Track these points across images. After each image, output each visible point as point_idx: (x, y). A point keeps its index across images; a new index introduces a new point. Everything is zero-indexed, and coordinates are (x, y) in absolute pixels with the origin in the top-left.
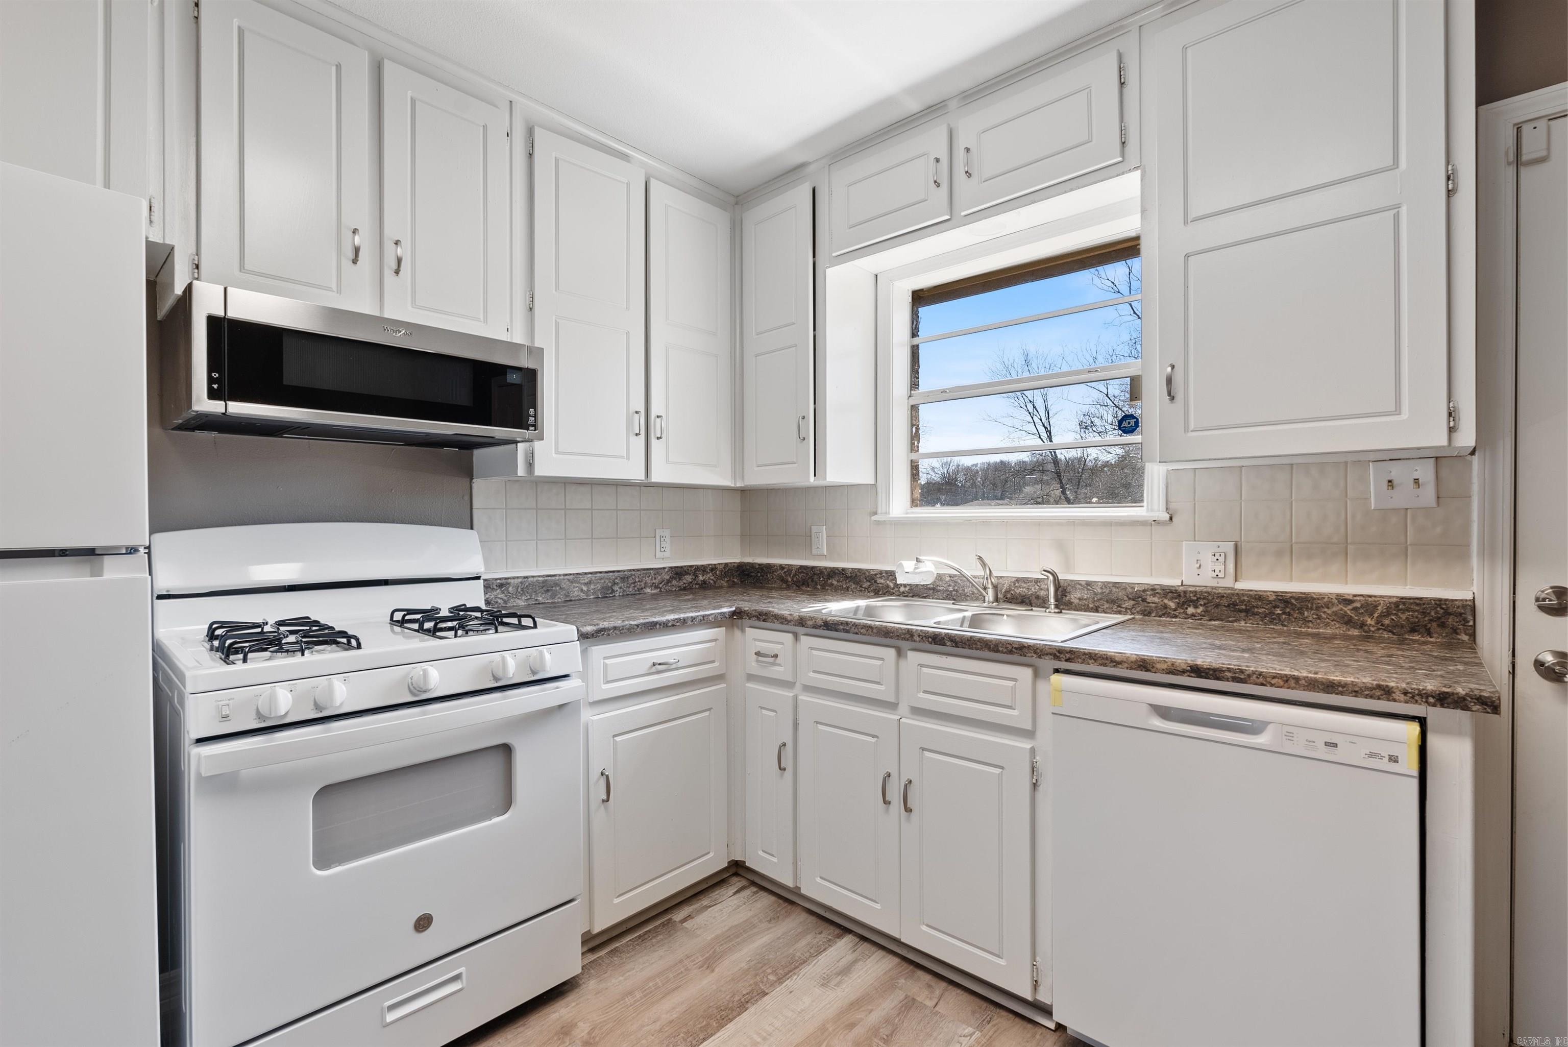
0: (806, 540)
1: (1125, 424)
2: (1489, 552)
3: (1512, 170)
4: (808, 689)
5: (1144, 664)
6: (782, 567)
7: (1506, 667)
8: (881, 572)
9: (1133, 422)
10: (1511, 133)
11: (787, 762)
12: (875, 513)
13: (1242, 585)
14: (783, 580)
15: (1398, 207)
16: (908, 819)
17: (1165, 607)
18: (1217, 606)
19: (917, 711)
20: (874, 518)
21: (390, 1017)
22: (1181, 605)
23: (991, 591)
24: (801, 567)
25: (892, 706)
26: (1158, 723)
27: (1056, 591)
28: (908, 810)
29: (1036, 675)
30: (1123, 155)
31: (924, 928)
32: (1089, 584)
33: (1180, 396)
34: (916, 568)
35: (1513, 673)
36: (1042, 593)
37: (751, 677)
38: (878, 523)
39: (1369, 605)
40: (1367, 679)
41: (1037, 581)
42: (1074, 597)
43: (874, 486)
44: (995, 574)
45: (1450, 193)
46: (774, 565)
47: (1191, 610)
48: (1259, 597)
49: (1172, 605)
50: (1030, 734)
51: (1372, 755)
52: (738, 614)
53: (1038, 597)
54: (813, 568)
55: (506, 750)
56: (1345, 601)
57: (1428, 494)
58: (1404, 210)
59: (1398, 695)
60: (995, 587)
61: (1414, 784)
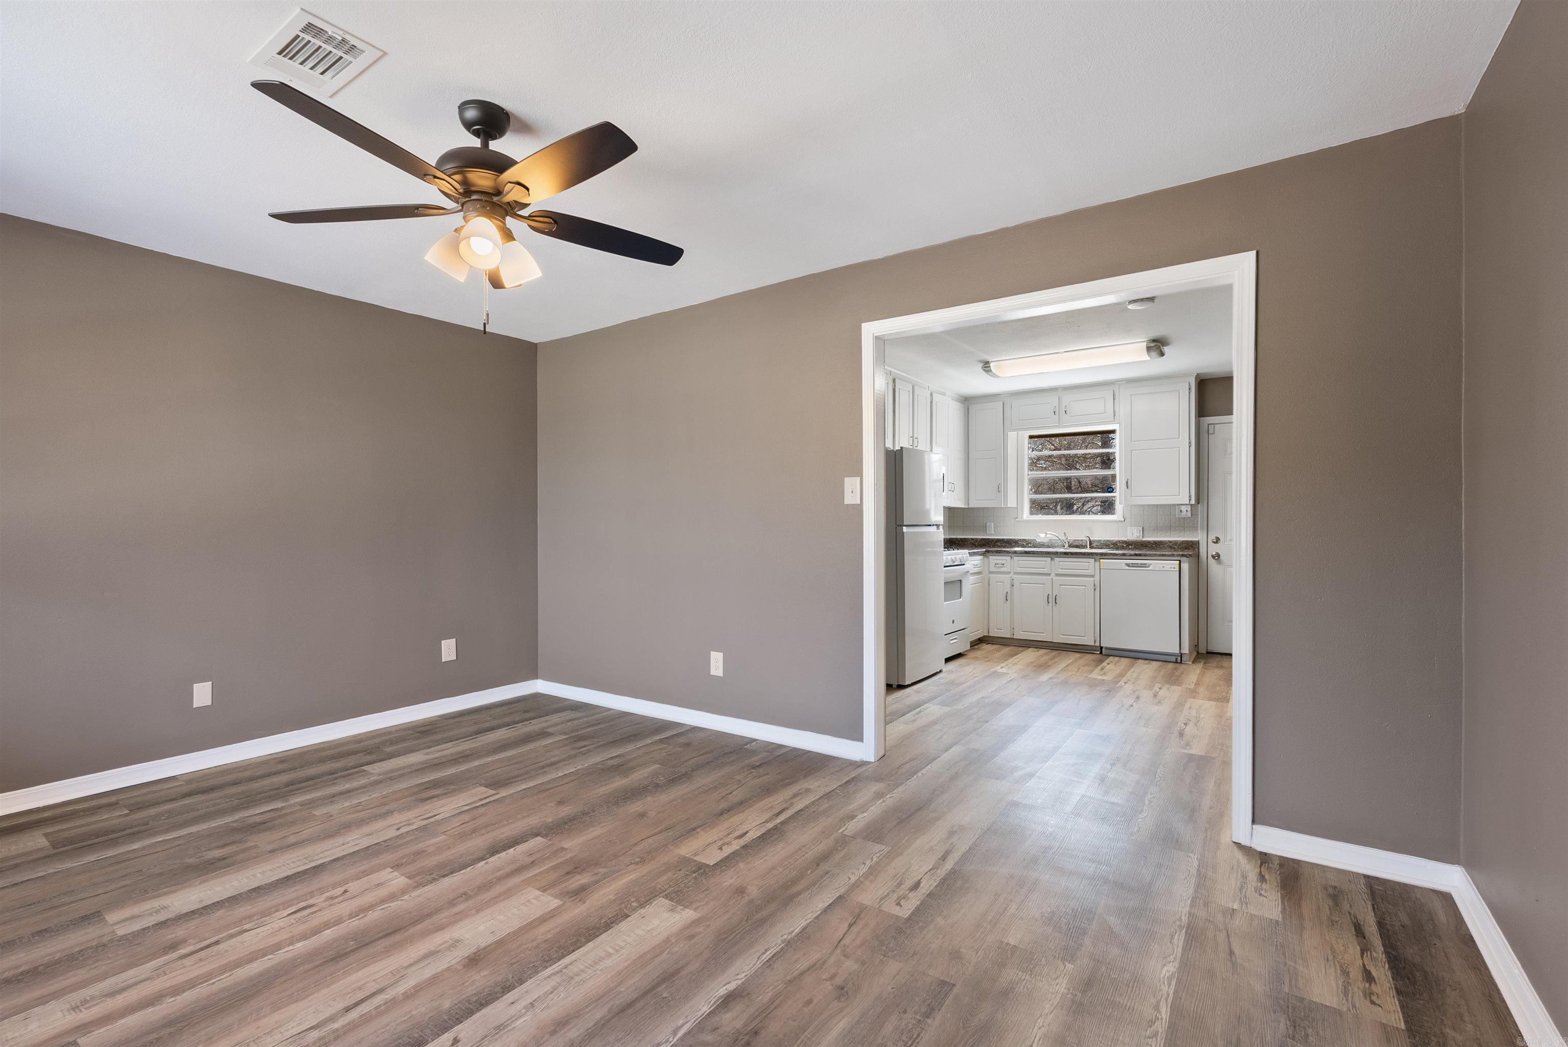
0: (984, 528)
1: (1109, 490)
2: (1202, 529)
3: (1207, 435)
4: (1016, 573)
5: (1124, 555)
6: (972, 539)
7: (1206, 556)
8: (1020, 540)
9: (1112, 489)
10: (1206, 425)
11: (1009, 598)
12: (1017, 518)
13: (1144, 539)
14: (973, 544)
15: (1179, 448)
16: (1055, 605)
17: (1123, 546)
18: (1138, 545)
19: (1057, 575)
20: (1017, 520)
21: (951, 642)
22: (1127, 546)
23: (1067, 544)
24: (982, 539)
25: (1049, 574)
26: (1127, 568)
27: (1090, 542)
28: (1056, 603)
29: (1095, 561)
30: (1114, 419)
31: (1061, 636)
32: (1099, 540)
33: (1129, 488)
34: (1046, 536)
35: (1207, 558)
36: (1084, 544)
37: (991, 572)
38: (1018, 521)
39: (1176, 543)
40: (1170, 553)
41: (1082, 540)
42: (1094, 545)
43: (1017, 508)
44: (1068, 538)
45: (1190, 447)
46: (968, 539)
47: (1130, 547)
48: (1149, 542)
49: (1125, 546)
50: (1093, 576)
51: (1171, 568)
52: (987, 551)
53: (1082, 546)
54: (988, 539)
55: (960, 581)
56: (1170, 542)
57: (1189, 514)
58: (1181, 449)
59: (1175, 555)
60: (1068, 542)
61: (1178, 573)
